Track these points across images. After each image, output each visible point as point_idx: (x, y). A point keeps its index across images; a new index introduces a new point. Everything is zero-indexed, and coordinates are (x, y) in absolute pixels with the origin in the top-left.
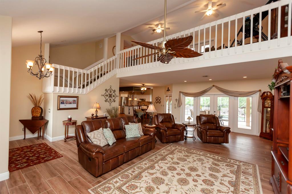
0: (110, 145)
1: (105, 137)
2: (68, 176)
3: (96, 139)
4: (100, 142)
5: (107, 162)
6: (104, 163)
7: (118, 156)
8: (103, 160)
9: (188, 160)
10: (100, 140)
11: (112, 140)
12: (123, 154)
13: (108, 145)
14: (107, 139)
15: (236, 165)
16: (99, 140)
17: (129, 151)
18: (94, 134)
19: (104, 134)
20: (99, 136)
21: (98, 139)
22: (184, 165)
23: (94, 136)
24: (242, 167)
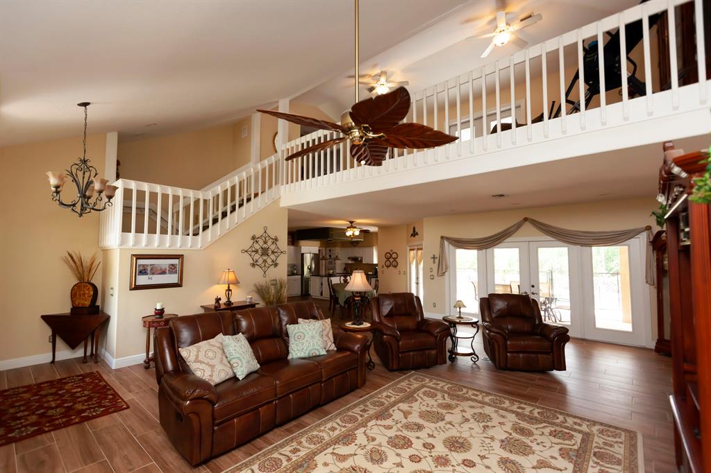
0: (238, 379)
1: (227, 357)
2: (125, 461)
3: (202, 362)
4: (212, 371)
5: (225, 424)
6: (216, 428)
7: (257, 408)
8: (214, 419)
10: (212, 367)
11: (245, 364)
12: (272, 402)
13: (235, 378)
14: (231, 362)
15: (580, 432)
16: (210, 366)
17: (291, 393)
18: (198, 351)
19: (226, 351)
20: (211, 354)
21: (207, 364)
22: (435, 434)
23: (197, 356)
24: (596, 439)
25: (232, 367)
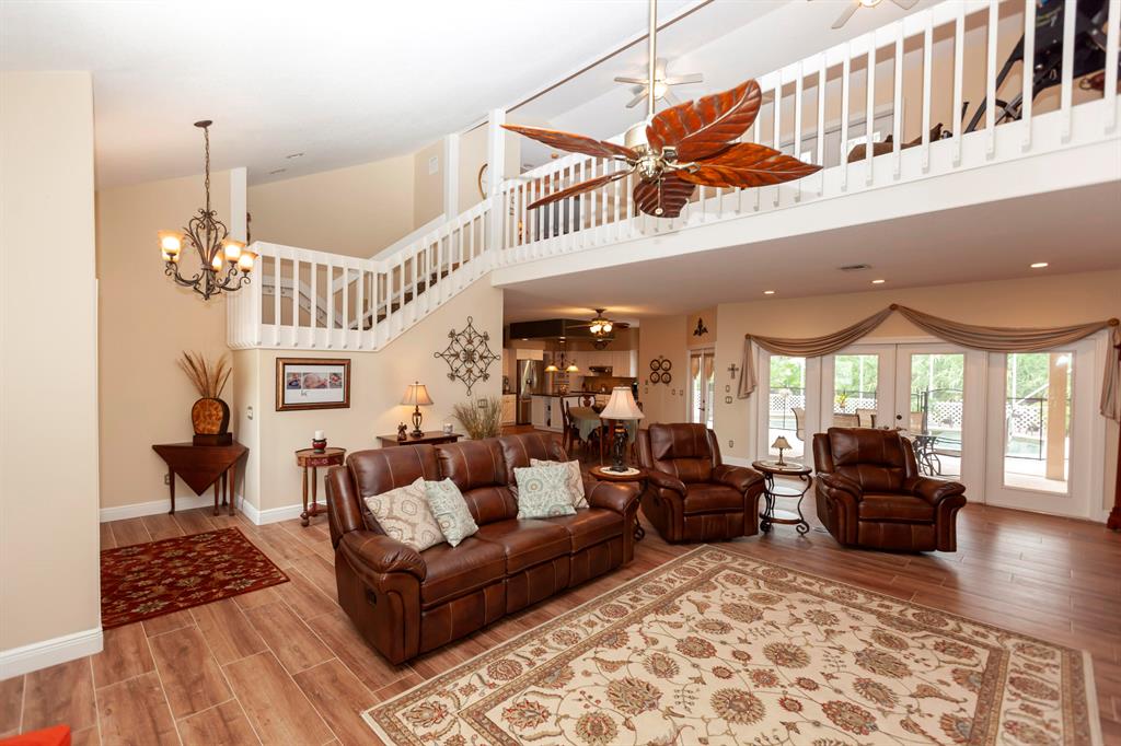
0: (450, 546)
1: (432, 513)
2: (297, 654)
3: (398, 519)
4: (414, 532)
5: (435, 610)
6: (424, 614)
7: (481, 589)
8: (422, 601)
9: (767, 615)
10: (413, 525)
11: (459, 525)
12: (499, 581)
13: (444, 545)
14: (440, 521)
15: (986, 646)
16: (409, 524)
17: (528, 569)
18: (392, 503)
19: (431, 503)
20: (409, 508)
21: (406, 522)
22: (750, 638)
23: (391, 510)
24: (1012, 658)
25: (439, 527)
